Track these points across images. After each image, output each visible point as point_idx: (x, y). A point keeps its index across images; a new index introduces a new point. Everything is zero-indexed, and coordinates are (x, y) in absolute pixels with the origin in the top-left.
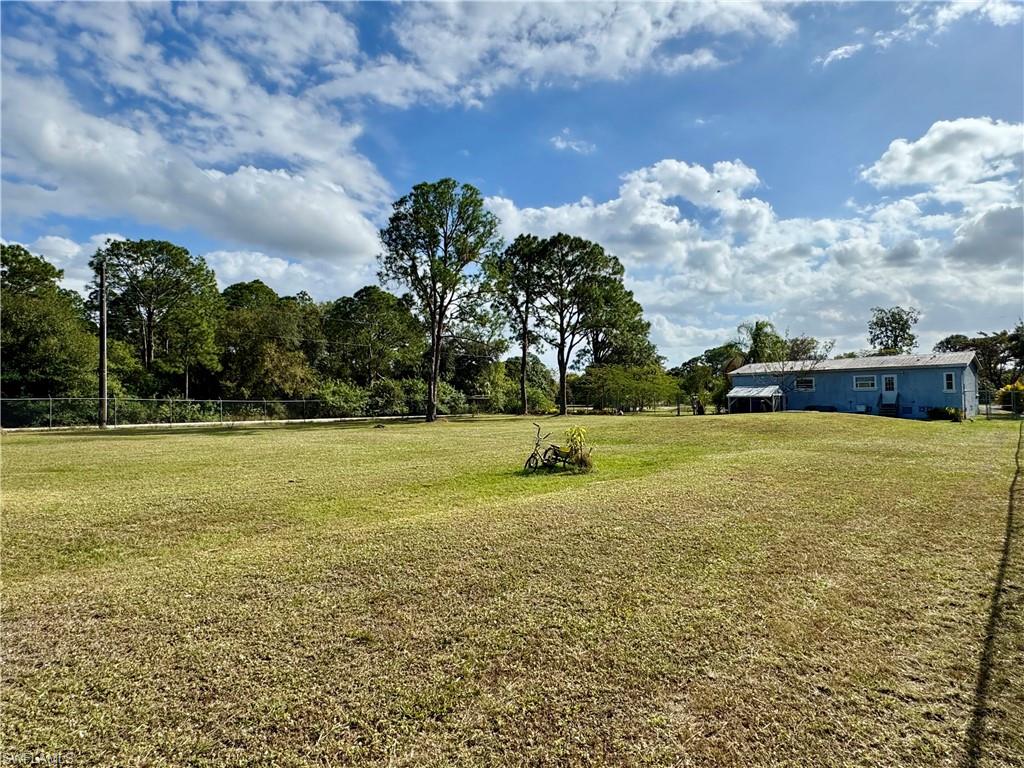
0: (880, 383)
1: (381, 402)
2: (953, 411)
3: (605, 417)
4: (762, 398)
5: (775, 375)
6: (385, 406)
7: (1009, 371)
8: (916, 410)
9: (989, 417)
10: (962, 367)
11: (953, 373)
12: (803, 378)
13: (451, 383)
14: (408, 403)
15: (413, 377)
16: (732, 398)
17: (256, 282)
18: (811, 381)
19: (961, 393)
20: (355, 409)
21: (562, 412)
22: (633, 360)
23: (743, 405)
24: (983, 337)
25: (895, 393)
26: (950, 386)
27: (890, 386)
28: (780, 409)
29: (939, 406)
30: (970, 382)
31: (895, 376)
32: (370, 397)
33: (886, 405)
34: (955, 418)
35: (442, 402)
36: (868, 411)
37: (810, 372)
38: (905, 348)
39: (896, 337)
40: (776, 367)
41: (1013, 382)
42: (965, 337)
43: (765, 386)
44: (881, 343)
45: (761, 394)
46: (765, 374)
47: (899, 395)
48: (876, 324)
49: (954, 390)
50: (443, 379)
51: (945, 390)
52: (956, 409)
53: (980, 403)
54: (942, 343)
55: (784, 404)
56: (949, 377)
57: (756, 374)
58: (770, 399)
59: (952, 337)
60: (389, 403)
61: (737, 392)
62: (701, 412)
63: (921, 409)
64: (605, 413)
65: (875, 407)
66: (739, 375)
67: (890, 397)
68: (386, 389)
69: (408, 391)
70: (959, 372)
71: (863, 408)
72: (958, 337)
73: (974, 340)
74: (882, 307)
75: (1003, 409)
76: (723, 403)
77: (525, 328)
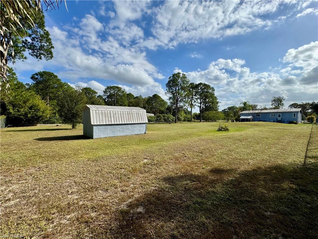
0: (277, 115)
1: (159, 119)
2: (295, 122)
3: (209, 123)
4: (248, 119)
5: (251, 113)
6: (159, 120)
7: (309, 112)
8: (286, 122)
9: (304, 123)
10: (298, 112)
11: (295, 113)
12: (258, 114)
13: (172, 115)
14: (164, 119)
15: (164, 114)
16: (241, 119)
17: (130, 93)
18: (260, 115)
19: (297, 117)
20: (153, 120)
21: (200, 121)
22: (214, 110)
23: (243, 120)
24: (302, 104)
25: (281, 118)
26: (294, 116)
27: (279, 116)
28: (252, 121)
29: (292, 121)
30: (300, 115)
31: (281, 114)
32: (156, 118)
33: (278, 120)
34: (296, 123)
35: (171, 119)
36: (274, 122)
37: (260, 113)
38: (281, 107)
39: (279, 104)
40: (251, 112)
41: (311, 115)
42: (297, 104)
43: (249, 116)
44: (275, 105)
45: (248, 118)
46: (249, 113)
47: (282, 118)
48: (273, 101)
49: (296, 117)
50: (170, 114)
51: (293, 117)
52: (296, 121)
53: (302, 120)
54: (291, 105)
55: (253, 120)
56: (294, 114)
57: (246, 113)
58: (250, 119)
59: (294, 104)
60: (160, 119)
61: (242, 117)
62: (233, 122)
63: (287, 121)
64: (209, 122)
65: (275, 121)
66: (242, 113)
67: (279, 119)
68: (160, 116)
69: (164, 116)
70: (297, 113)
71: (273, 121)
72: (295, 104)
73: (300, 104)
74: (275, 96)
75: (308, 121)
76: (238, 120)
77: (192, 103)
